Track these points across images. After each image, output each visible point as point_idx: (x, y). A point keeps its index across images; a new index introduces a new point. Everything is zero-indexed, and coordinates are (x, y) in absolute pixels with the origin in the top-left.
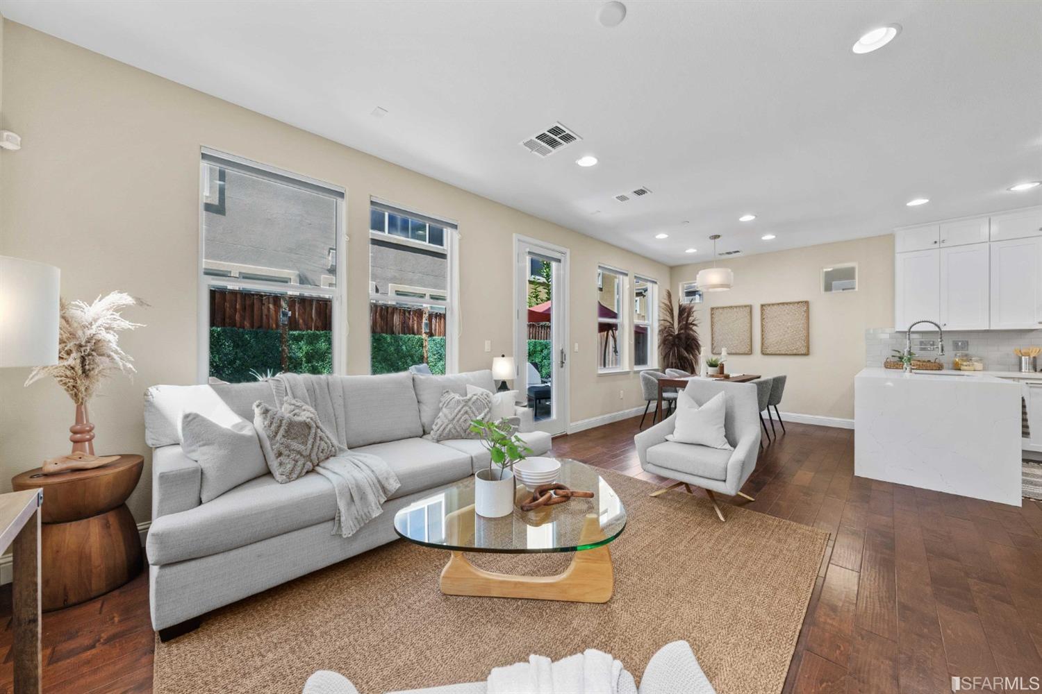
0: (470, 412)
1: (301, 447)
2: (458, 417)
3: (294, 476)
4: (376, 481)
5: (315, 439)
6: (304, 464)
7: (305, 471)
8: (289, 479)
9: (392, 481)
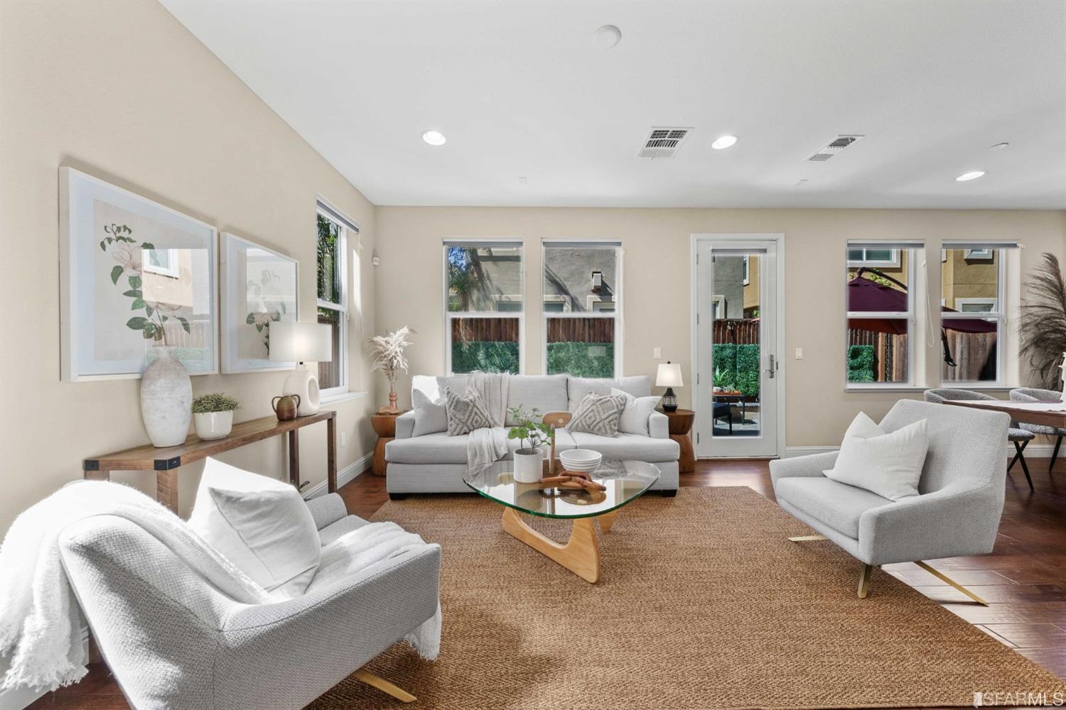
0: (596, 410)
1: (461, 417)
2: (587, 413)
3: (456, 433)
4: (492, 446)
5: (471, 413)
6: (462, 428)
7: (463, 432)
8: (452, 435)
9: (502, 449)
